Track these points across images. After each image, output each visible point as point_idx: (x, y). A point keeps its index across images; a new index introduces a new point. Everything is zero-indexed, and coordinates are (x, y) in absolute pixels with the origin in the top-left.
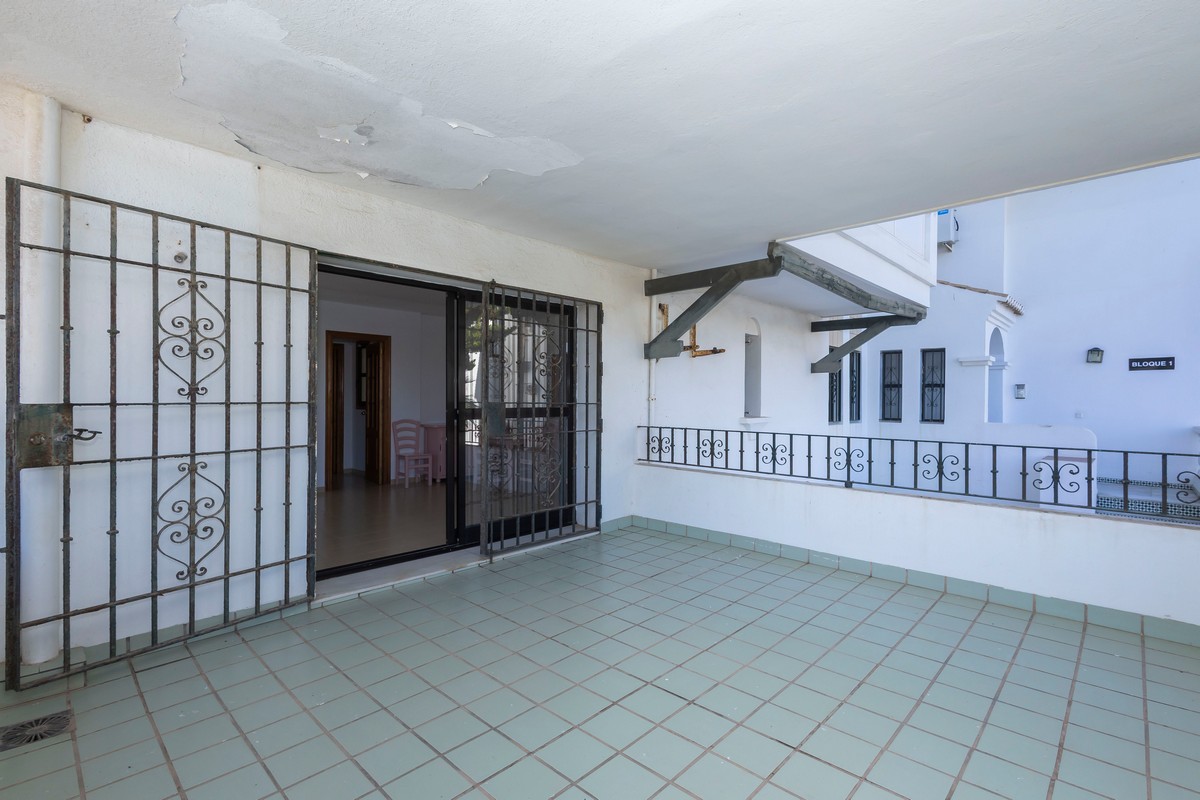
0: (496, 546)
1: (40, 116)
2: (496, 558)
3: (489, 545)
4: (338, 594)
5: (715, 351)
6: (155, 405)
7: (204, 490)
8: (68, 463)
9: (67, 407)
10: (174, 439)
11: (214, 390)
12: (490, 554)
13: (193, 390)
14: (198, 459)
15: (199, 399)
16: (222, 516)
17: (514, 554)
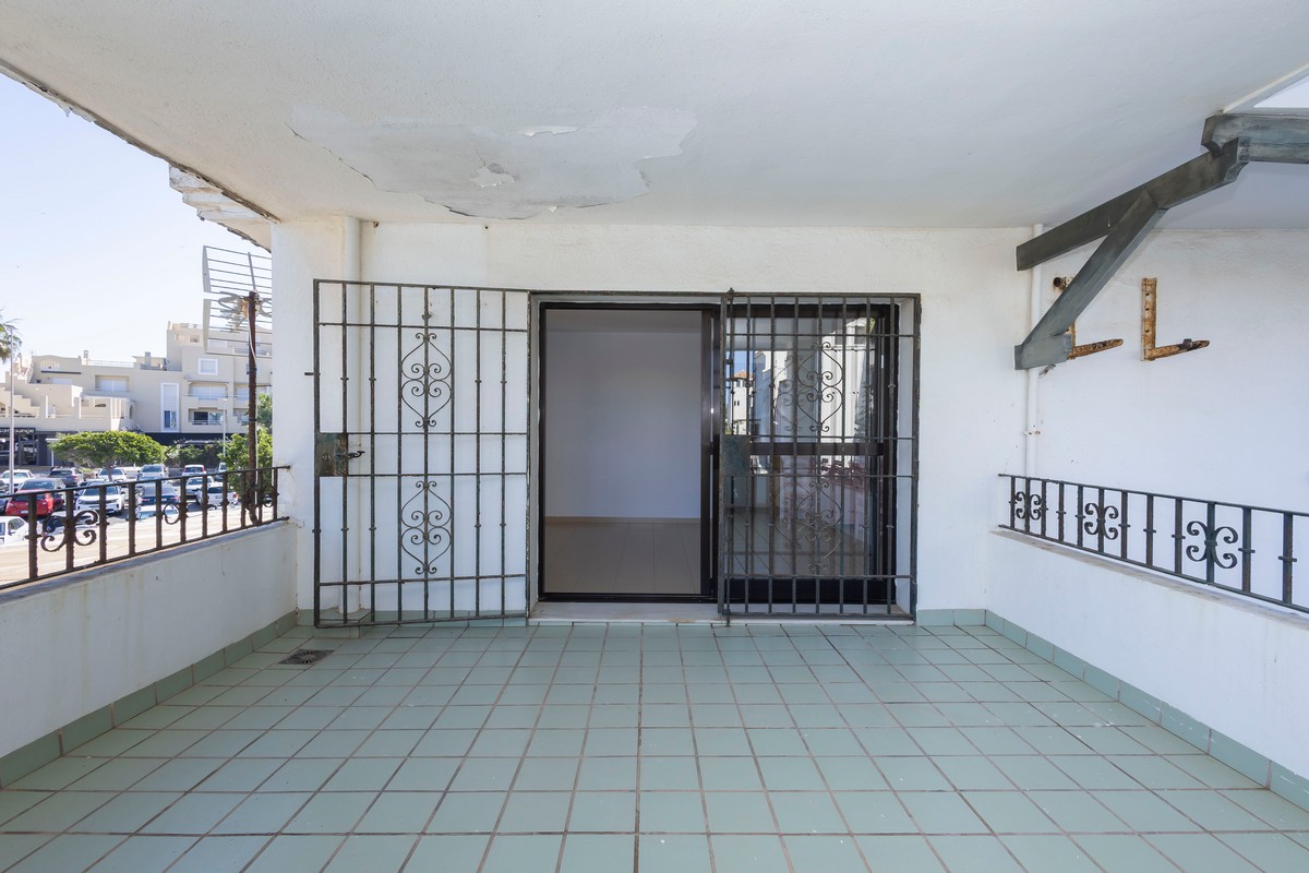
0: (735, 608)
1: (344, 232)
2: (734, 622)
3: (725, 605)
4: (556, 618)
5: (1188, 346)
6: (400, 434)
7: (434, 504)
8: (346, 475)
9: (345, 435)
10: (413, 463)
11: (442, 422)
12: (728, 615)
13: (427, 423)
14: (430, 479)
15: (430, 429)
16: (448, 527)
17: (763, 624)
